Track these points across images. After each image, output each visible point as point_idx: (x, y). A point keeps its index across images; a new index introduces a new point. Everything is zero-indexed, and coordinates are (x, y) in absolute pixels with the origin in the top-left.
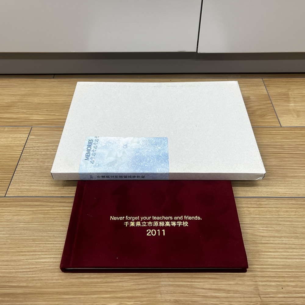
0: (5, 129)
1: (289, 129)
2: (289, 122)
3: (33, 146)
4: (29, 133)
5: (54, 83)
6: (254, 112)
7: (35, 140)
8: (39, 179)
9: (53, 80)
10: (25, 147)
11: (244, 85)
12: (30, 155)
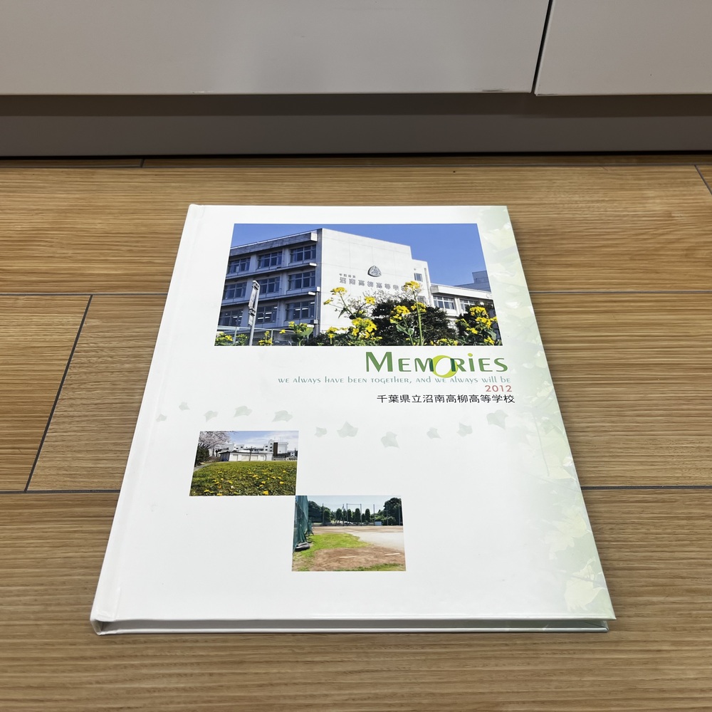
0: (18, 301)
3: (98, 347)
4: (86, 313)
5: (143, 179)
6: (689, 253)
7: (100, 330)
8: (121, 438)
9: (141, 171)
10: (76, 349)
11: (650, 182)
12: (92, 373)
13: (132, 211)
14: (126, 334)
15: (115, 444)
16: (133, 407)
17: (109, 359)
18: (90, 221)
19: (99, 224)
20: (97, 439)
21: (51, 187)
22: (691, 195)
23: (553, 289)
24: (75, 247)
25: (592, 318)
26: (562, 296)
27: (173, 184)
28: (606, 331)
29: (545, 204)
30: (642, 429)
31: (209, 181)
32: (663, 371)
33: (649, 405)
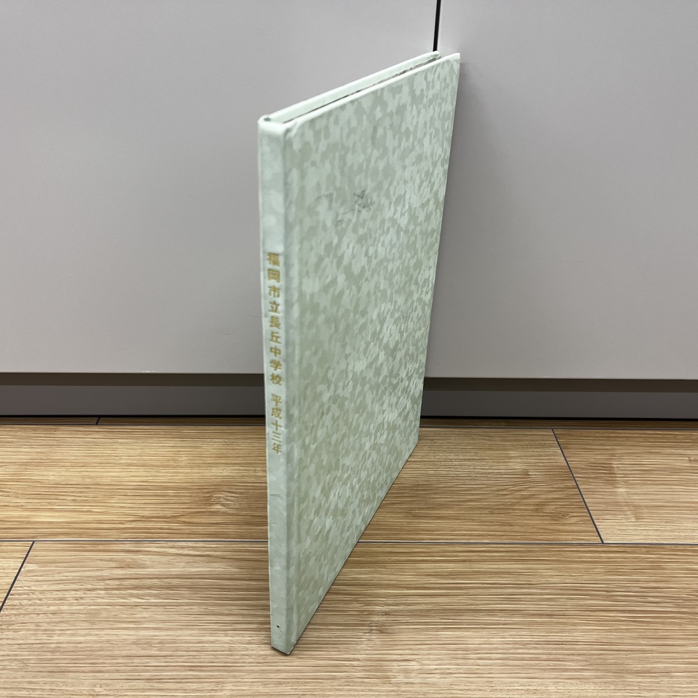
1: (621, 549)
2: (619, 532)
3: (31, 590)
4: (26, 558)
5: (97, 436)
6: (539, 508)
7: (36, 574)
8: (34, 677)
9: (96, 428)
10: (11, 592)
11: (515, 443)
12: (21, 614)
13: (82, 464)
14: (56, 578)
15: (30, 682)
16: (51, 648)
17: (38, 602)
18: (45, 473)
19: (52, 475)
20: (15, 678)
21: (18, 442)
22: (546, 455)
23: (423, 539)
24: (28, 496)
25: (451, 567)
26: (429, 546)
27: (120, 440)
28: (462, 579)
29: (425, 461)
30: (481, 672)
31: (151, 437)
32: (505, 617)
33: (490, 649)
